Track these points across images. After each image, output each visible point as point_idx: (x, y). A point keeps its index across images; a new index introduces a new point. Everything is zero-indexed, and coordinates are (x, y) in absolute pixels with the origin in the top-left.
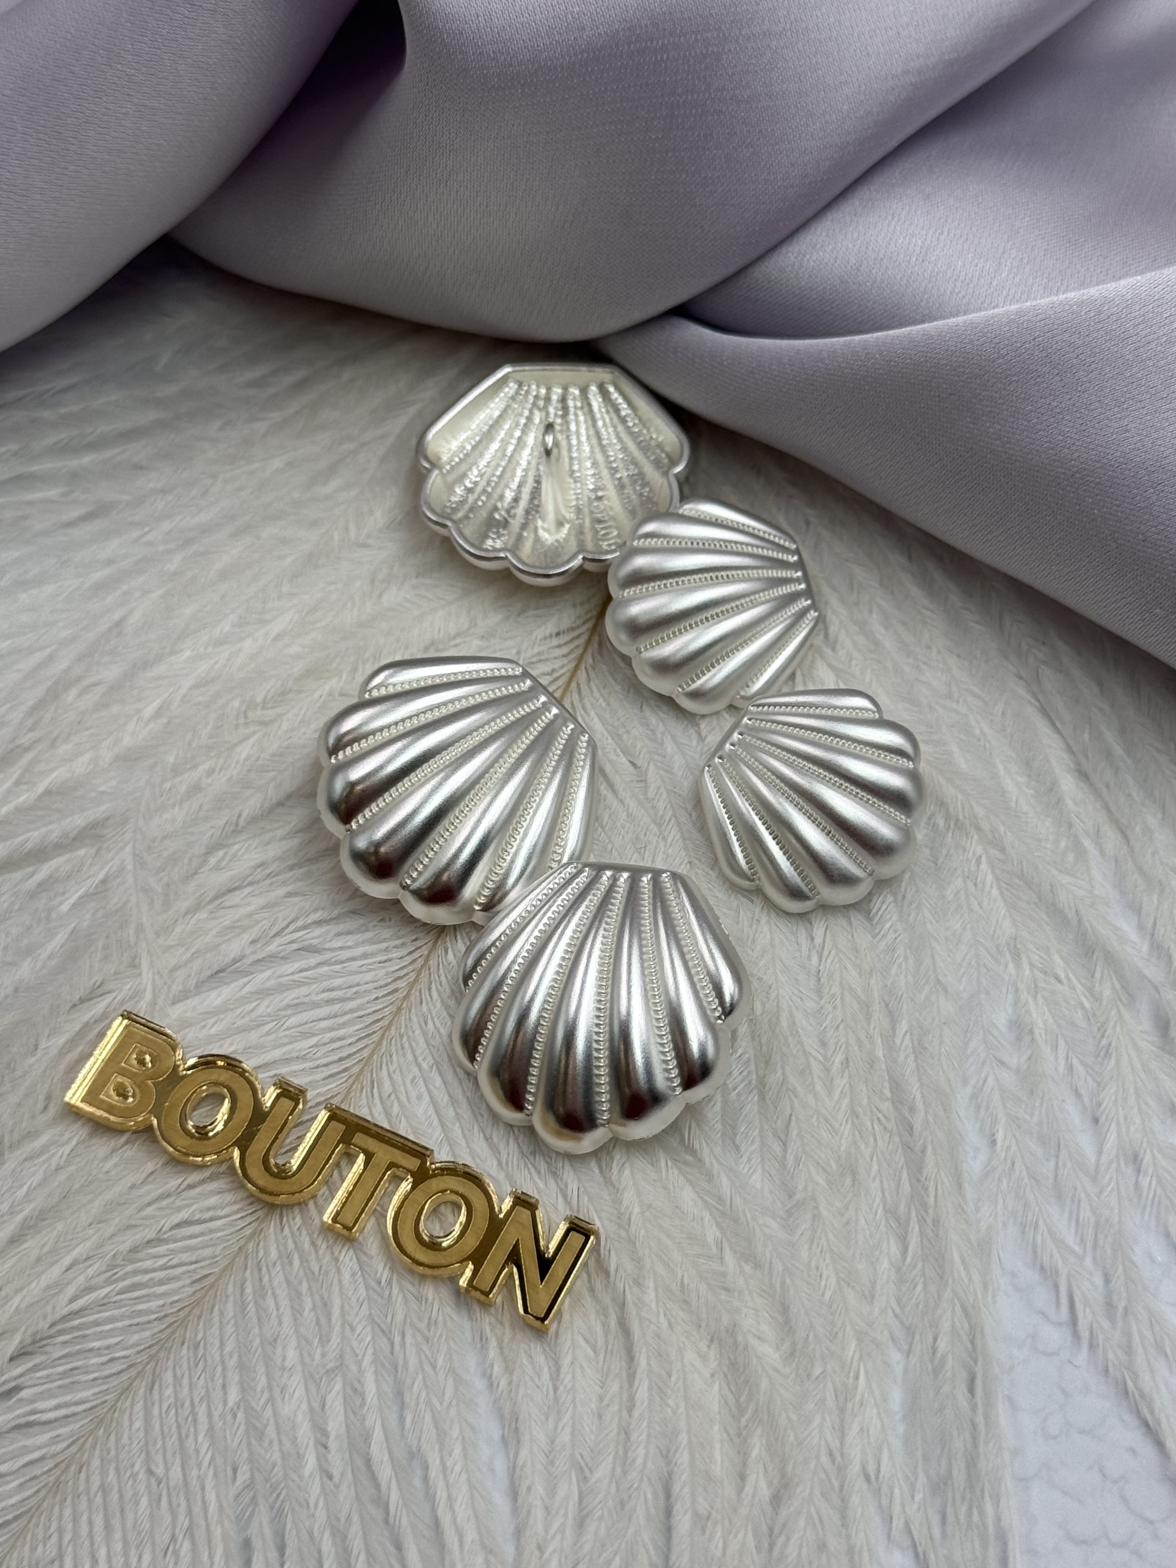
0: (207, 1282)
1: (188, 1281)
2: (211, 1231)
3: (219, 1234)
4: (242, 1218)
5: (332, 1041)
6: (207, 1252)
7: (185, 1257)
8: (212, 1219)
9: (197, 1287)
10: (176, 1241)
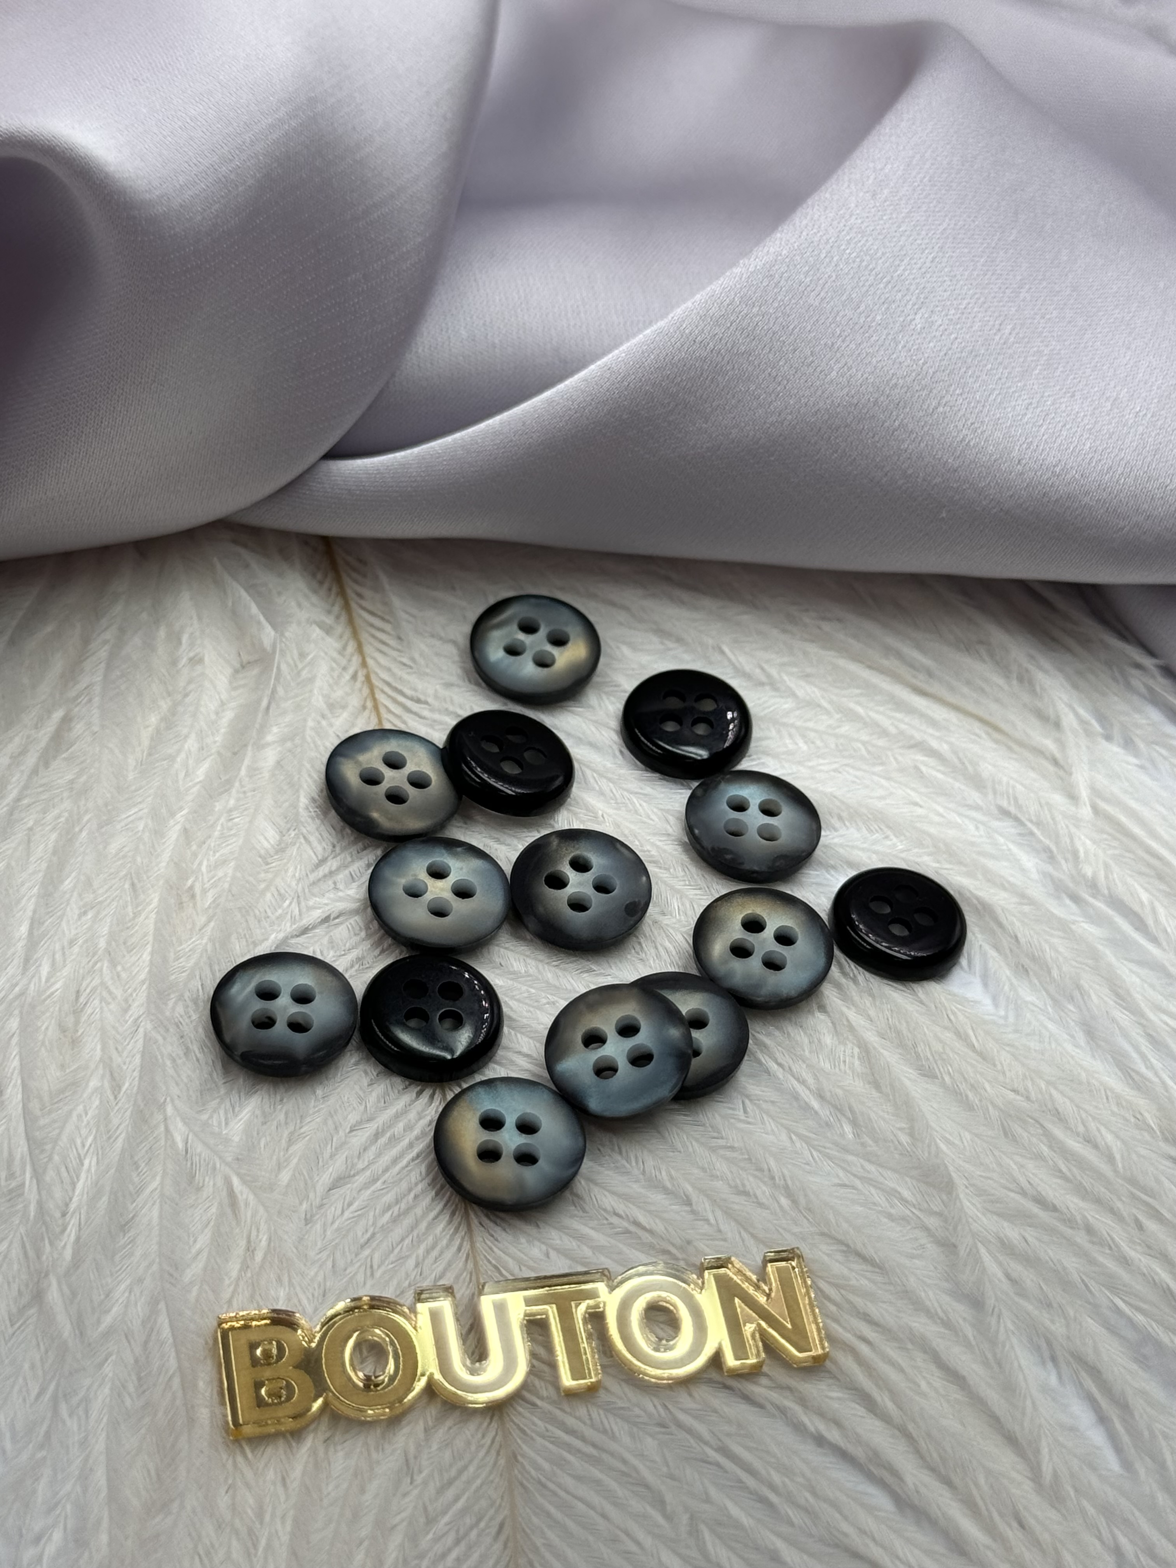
0: (507, 1531)
1: (488, 1540)
2: (469, 1482)
3: (479, 1482)
4: (488, 1452)
5: (428, 1252)
6: (484, 1503)
7: (468, 1521)
8: (460, 1472)
9: (503, 1538)
10: (444, 1512)
